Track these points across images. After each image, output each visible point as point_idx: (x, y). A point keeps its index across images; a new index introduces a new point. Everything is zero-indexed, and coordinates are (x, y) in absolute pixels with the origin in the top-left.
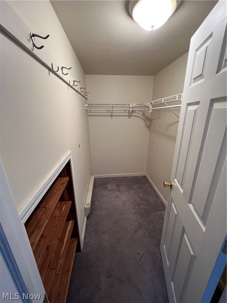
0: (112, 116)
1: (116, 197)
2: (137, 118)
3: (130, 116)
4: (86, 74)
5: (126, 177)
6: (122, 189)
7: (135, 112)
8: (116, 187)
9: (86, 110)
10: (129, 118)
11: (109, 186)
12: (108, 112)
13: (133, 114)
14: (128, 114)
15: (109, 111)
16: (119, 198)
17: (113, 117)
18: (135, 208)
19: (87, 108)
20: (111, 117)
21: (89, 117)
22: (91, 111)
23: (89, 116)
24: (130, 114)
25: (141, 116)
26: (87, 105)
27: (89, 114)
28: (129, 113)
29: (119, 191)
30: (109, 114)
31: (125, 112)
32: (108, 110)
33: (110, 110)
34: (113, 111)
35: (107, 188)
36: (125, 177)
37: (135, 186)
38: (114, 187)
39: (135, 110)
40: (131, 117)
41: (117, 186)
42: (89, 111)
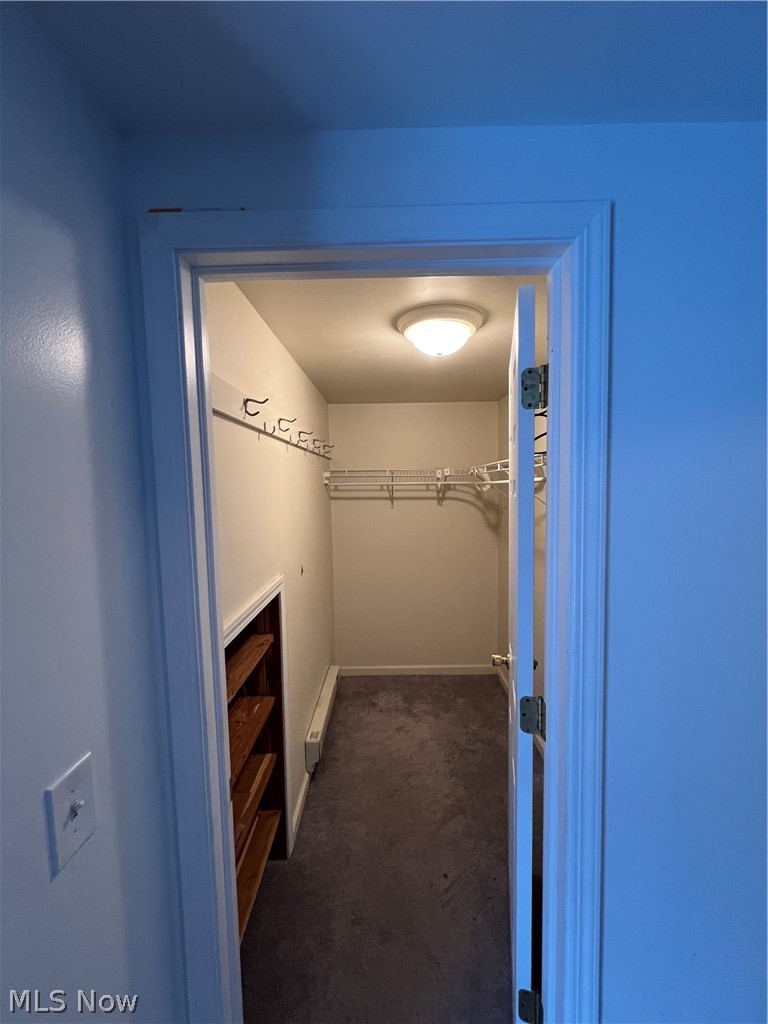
0: (392, 499)
1: (399, 730)
2: (461, 503)
3: (440, 500)
4: (329, 402)
5: (436, 676)
6: (420, 707)
7: (454, 489)
8: (400, 704)
9: (326, 485)
10: (439, 503)
11: (382, 700)
12: (382, 490)
13: (449, 494)
14: (435, 494)
15: (385, 488)
16: (408, 732)
17: (395, 502)
18: (449, 762)
19: (327, 482)
20: (389, 502)
21: (332, 502)
22: (339, 488)
23: (332, 498)
24: (443, 494)
25: (473, 499)
26: (327, 474)
27: (333, 494)
28: (438, 492)
29: (409, 713)
30: (387, 494)
31: (428, 490)
32: (382, 485)
33: (388, 486)
34: (395, 487)
35: (374, 704)
36: (432, 676)
37: (461, 701)
38: (397, 702)
39: (455, 485)
40: (445, 502)
41: (406, 699)
42: (332, 488)
